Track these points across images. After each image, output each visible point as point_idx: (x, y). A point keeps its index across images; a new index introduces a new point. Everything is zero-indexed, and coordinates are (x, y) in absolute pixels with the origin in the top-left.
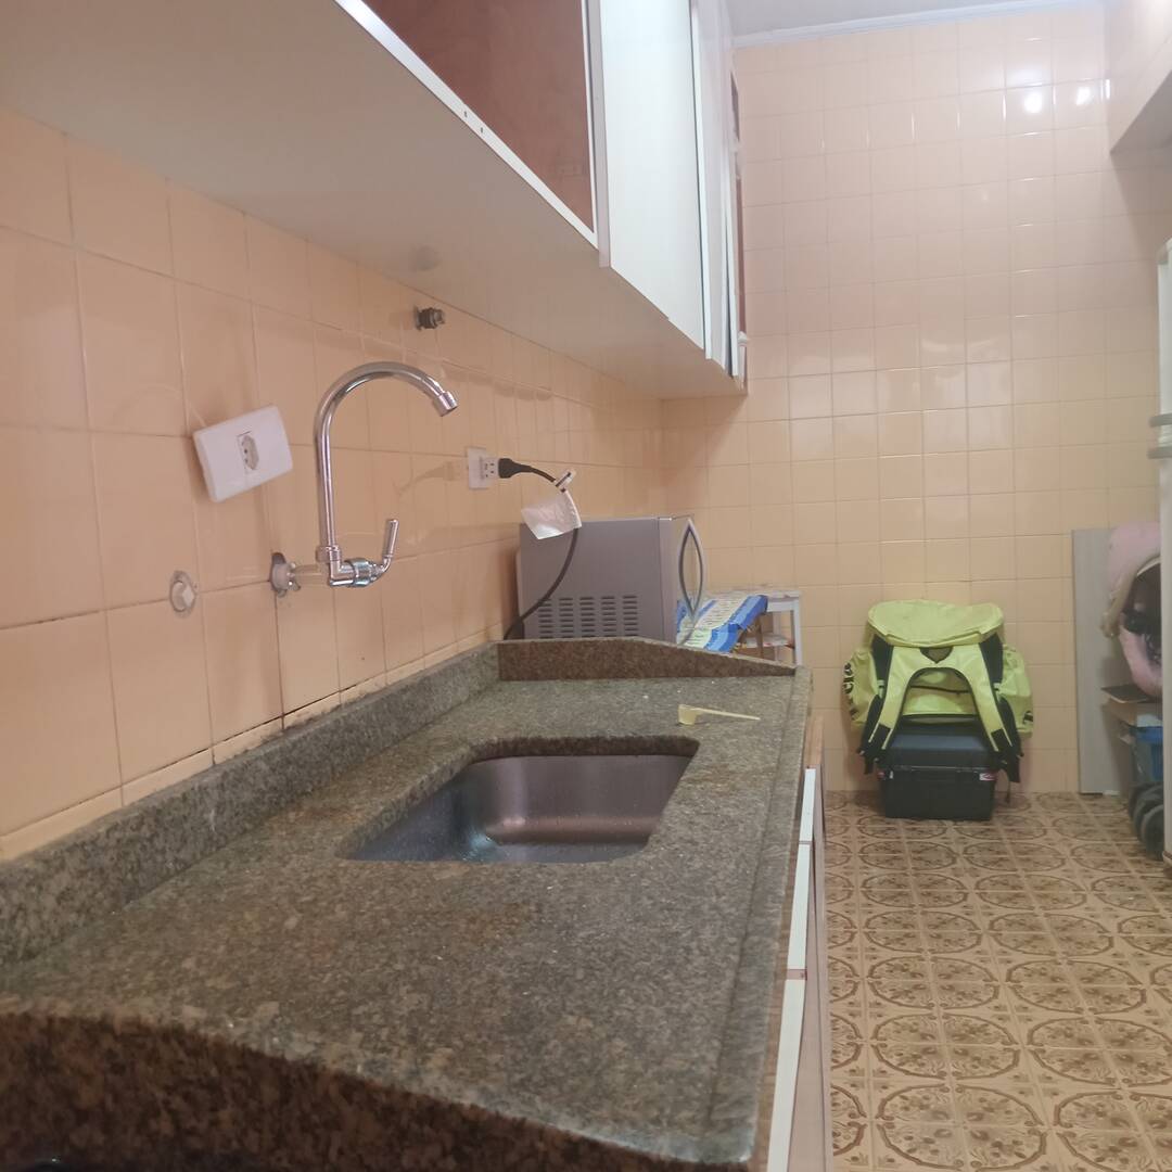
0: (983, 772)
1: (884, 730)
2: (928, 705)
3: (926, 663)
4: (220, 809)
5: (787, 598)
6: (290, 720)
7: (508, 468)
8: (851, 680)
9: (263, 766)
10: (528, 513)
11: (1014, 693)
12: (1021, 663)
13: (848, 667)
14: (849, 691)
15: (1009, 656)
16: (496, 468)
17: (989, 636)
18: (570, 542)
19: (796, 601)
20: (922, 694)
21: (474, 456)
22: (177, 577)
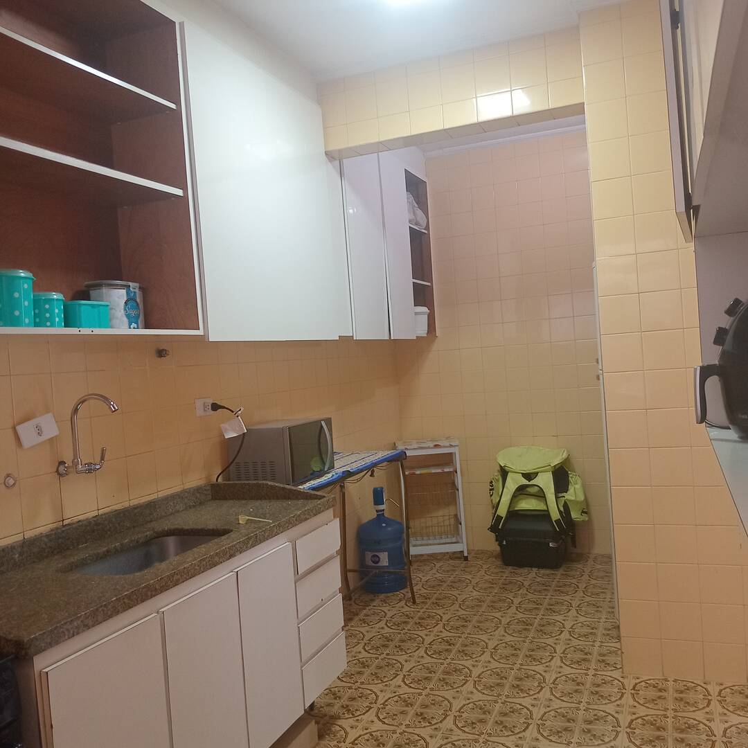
0: (551, 542)
1: (500, 518)
2: (527, 504)
3: (525, 482)
4: (21, 554)
5: (451, 446)
6: (66, 522)
7: (215, 407)
8: (493, 489)
9: (45, 539)
10: (224, 426)
11: (573, 498)
12: (579, 481)
13: (491, 482)
14: (491, 496)
15: (573, 478)
16: (210, 407)
17: (557, 467)
18: (241, 440)
19: (457, 447)
20: (527, 498)
21: (199, 403)
22: (8, 476)
